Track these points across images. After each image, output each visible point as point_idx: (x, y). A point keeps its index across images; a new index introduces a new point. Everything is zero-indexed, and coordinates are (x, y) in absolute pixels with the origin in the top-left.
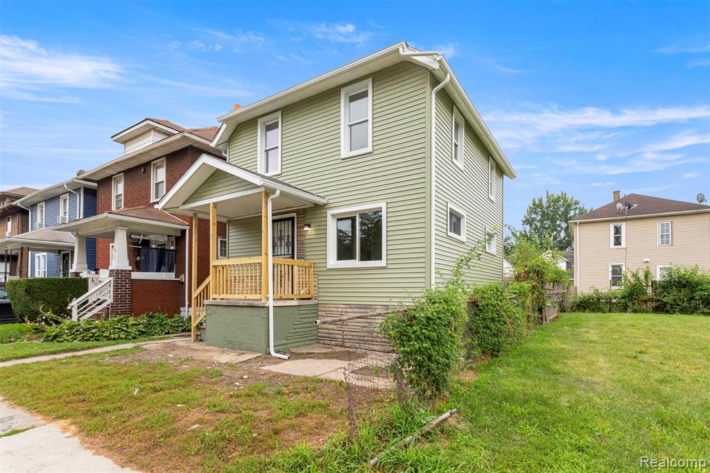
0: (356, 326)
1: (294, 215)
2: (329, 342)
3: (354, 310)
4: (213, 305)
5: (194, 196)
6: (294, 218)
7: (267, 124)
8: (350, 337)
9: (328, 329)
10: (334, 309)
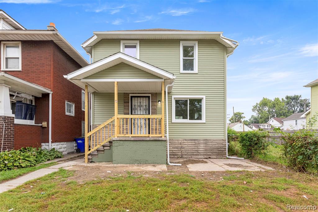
0: (189, 148)
1: (150, 95)
2: (173, 157)
3: (188, 141)
4: (120, 140)
5: (95, 75)
6: (150, 96)
7: (126, 45)
8: (186, 153)
9: (172, 151)
10: (176, 141)
